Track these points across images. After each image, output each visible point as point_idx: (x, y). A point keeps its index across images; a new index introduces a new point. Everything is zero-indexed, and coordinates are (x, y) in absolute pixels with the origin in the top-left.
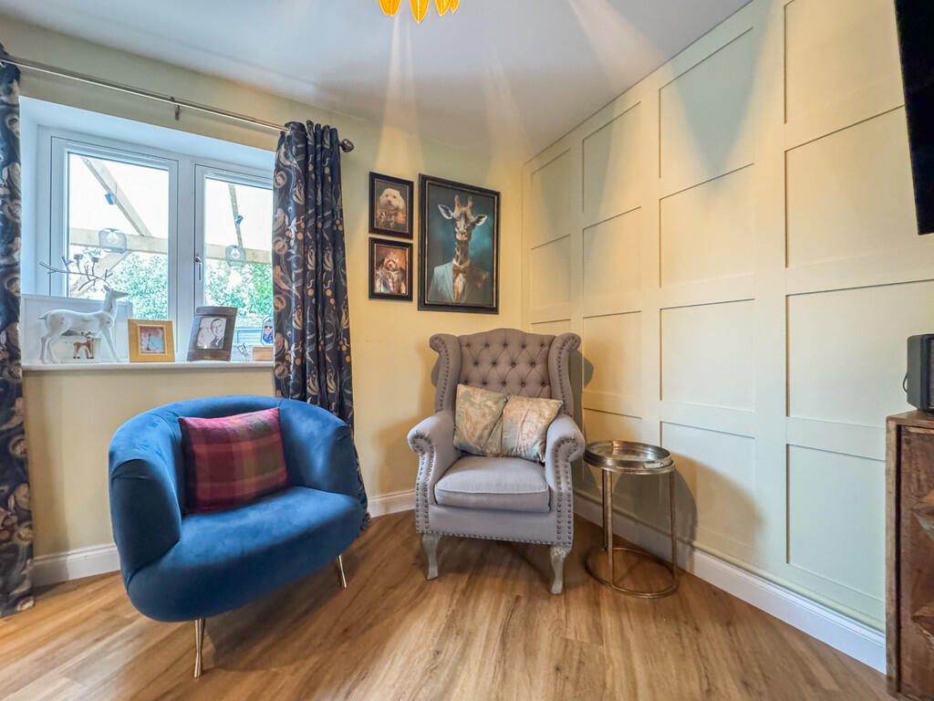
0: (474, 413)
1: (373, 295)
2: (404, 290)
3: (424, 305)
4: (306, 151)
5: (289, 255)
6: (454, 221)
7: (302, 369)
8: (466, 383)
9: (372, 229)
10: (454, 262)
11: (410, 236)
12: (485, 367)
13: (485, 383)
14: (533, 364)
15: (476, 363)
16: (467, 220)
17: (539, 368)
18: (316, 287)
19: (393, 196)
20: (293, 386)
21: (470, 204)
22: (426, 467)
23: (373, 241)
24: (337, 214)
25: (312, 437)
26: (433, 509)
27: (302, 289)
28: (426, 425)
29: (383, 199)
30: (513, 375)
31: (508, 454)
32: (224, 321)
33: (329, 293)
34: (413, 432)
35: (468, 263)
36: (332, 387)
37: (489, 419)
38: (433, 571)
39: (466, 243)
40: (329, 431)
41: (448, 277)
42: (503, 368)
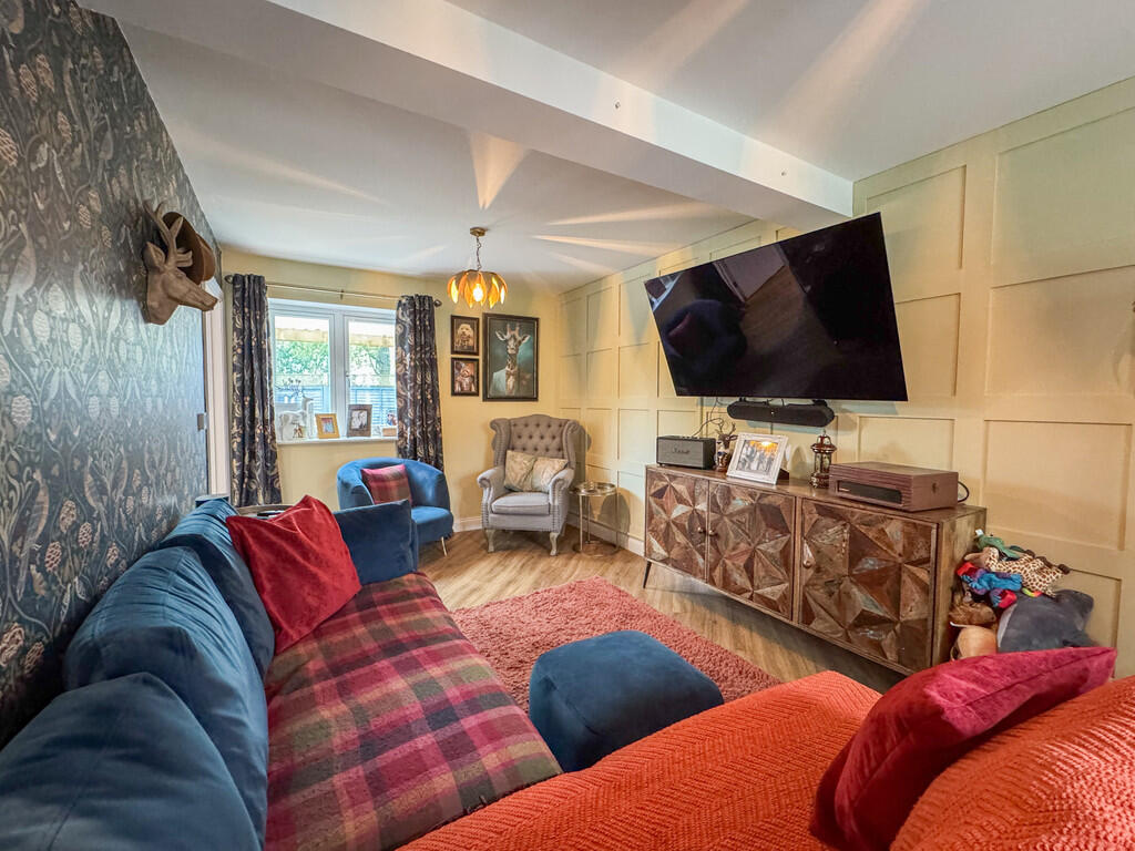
0: (517, 468)
1: (454, 394)
2: (473, 390)
3: (486, 398)
4: (414, 313)
5: (405, 374)
6: (506, 341)
7: (414, 441)
8: (513, 449)
9: (453, 352)
10: (507, 368)
11: (477, 354)
12: (525, 439)
13: (524, 449)
14: (554, 438)
15: (520, 437)
16: (515, 339)
17: (557, 439)
18: (422, 394)
19: (466, 329)
20: (409, 451)
21: (518, 328)
22: (487, 495)
23: (453, 359)
24: (433, 348)
25: (425, 480)
26: (491, 515)
27: (414, 396)
28: (487, 474)
29: (460, 331)
30: (542, 444)
31: (535, 490)
32: (365, 413)
33: (429, 397)
34: (480, 477)
35: (516, 368)
36: (432, 452)
37: (525, 471)
38: (491, 548)
39: (515, 355)
40: (434, 477)
41: (503, 379)
42: (536, 440)
